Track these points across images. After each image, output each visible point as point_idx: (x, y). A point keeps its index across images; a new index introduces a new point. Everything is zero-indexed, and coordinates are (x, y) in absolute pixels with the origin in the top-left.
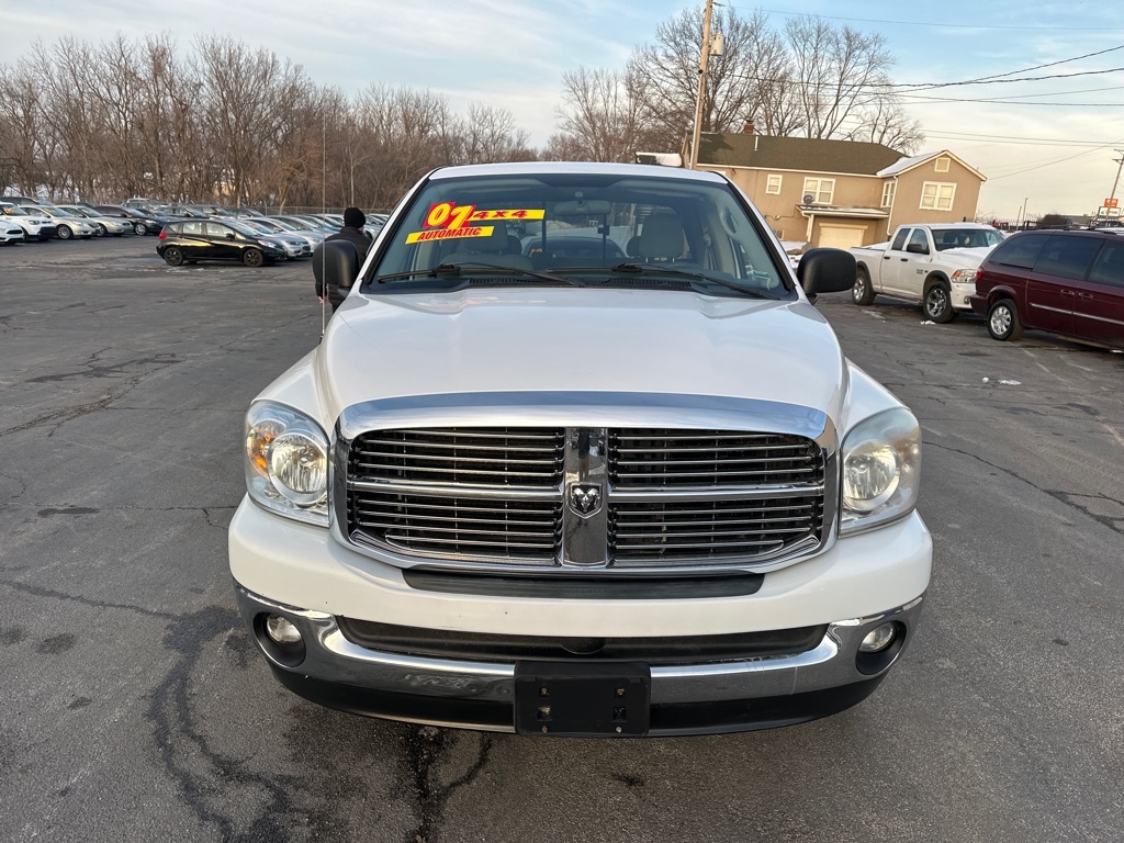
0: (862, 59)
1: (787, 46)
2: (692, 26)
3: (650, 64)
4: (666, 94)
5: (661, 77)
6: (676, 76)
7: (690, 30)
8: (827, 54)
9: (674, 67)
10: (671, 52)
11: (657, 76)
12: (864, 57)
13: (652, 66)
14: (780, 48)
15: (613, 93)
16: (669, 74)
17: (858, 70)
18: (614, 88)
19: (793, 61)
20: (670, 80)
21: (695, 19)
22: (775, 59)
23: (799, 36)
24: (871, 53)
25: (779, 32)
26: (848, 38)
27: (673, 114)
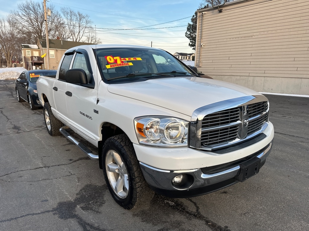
0: (84, 21)
1: (62, 15)
2: (30, 6)
3: (17, 17)
4: (24, 26)
5: (22, 21)
6: (27, 21)
7: (29, 7)
8: (74, 19)
9: (26, 18)
10: (24, 14)
11: (20, 20)
12: (84, 20)
13: (18, 17)
14: (60, 16)
15: (3, 25)
16: (25, 20)
17: (84, 24)
18: (3, 23)
19: (64, 20)
20: (26, 22)
21: (30, 4)
22: (59, 18)
23: (65, 13)
24: (86, 19)
25: (59, 11)
26: (79, 15)
27: (28, 32)
